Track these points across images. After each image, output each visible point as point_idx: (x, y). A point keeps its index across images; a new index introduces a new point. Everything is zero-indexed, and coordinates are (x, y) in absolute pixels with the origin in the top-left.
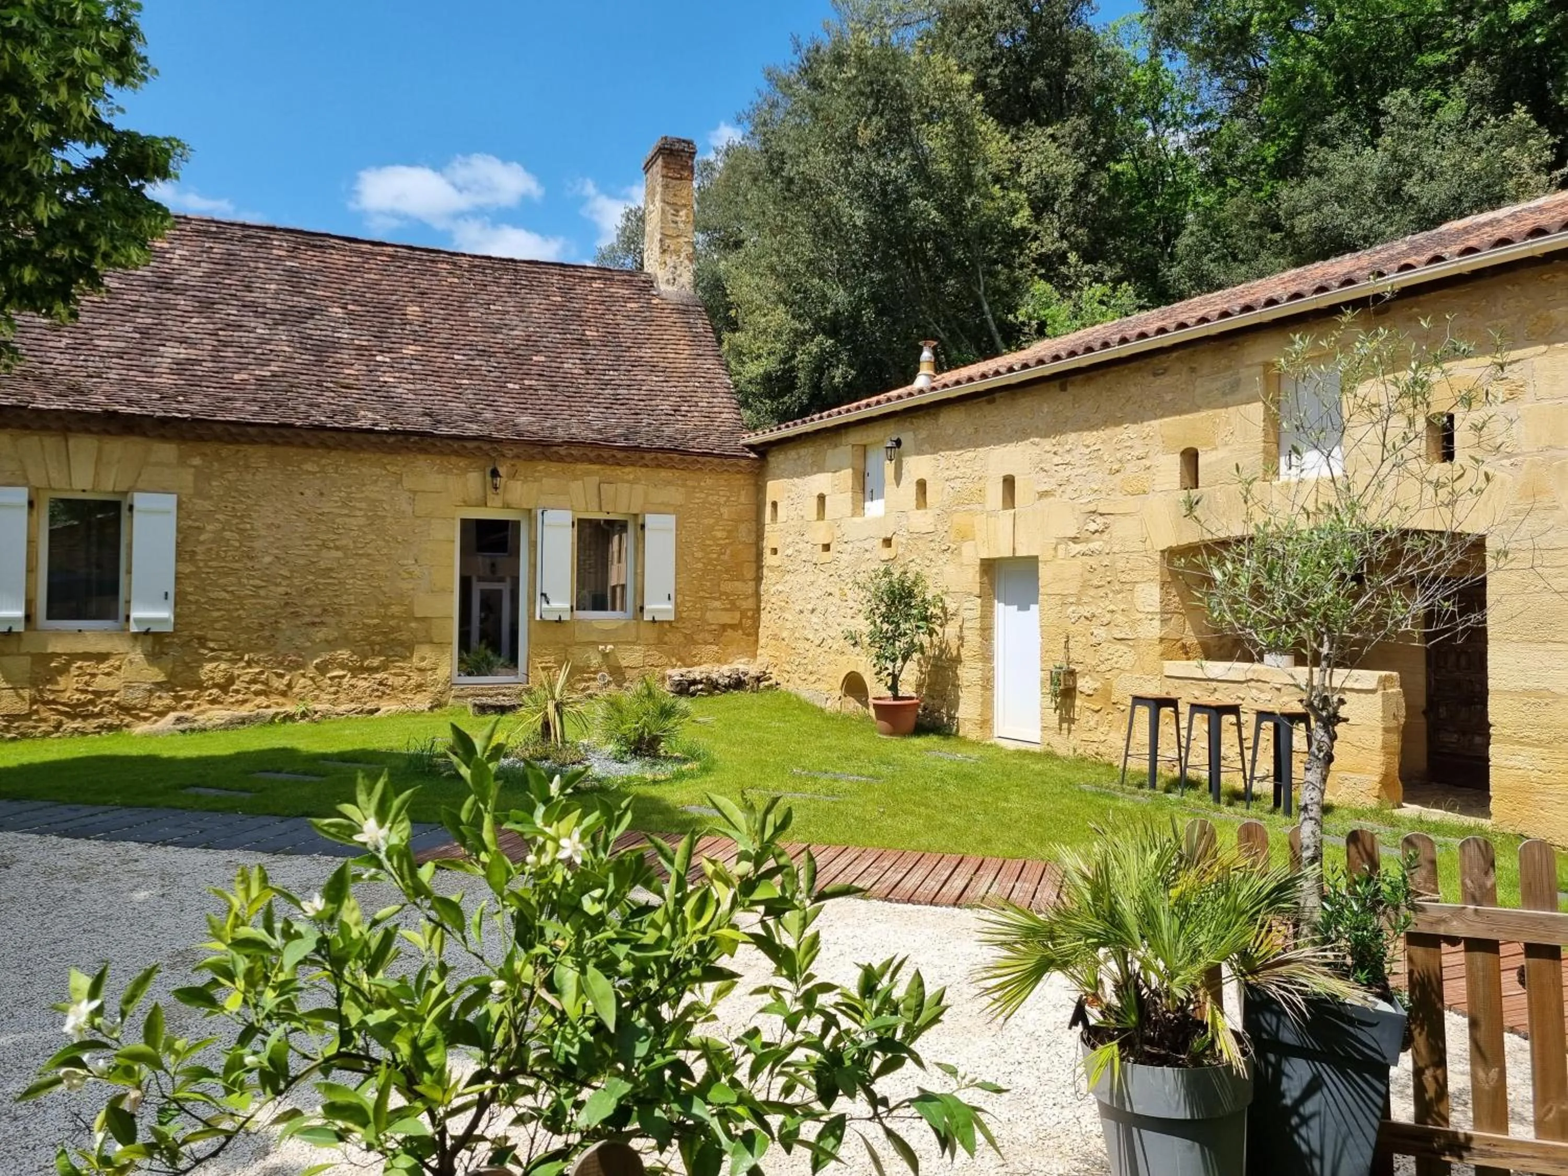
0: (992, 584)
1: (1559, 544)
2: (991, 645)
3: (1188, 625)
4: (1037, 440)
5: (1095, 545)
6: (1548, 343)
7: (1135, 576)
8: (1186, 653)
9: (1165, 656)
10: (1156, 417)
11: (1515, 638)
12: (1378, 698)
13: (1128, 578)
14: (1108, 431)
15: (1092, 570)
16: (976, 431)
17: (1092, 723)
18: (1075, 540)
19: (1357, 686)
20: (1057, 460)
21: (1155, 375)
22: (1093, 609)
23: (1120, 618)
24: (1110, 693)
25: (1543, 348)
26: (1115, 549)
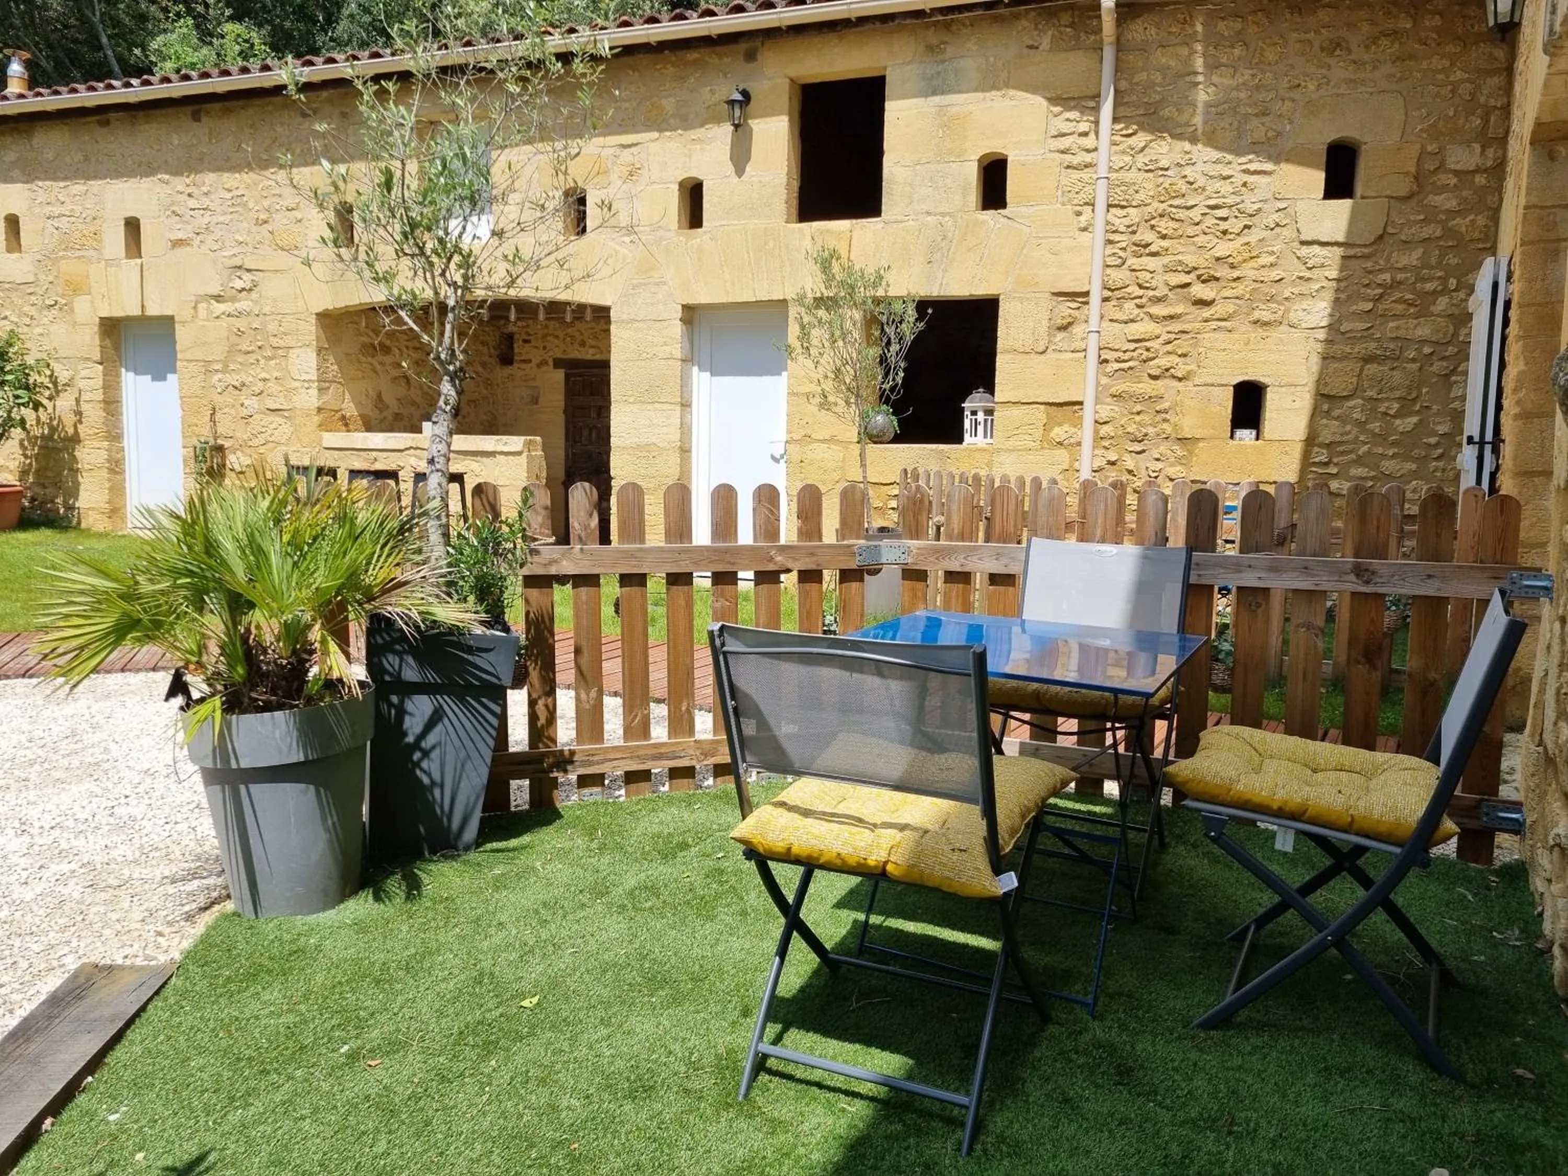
0: (117, 348)
1: (666, 316)
2: (119, 421)
3: (347, 396)
4: (166, 177)
6: (661, 131)
7: (288, 341)
8: (346, 425)
9: (324, 426)
10: (306, 164)
11: (631, 400)
12: (523, 459)
13: (282, 343)
14: (252, 175)
15: (240, 333)
16: (86, 158)
19: (506, 449)
20: (192, 203)
21: (304, 115)
22: (243, 377)
23: (273, 387)
24: (265, 469)
25: (655, 135)
26: (266, 310)
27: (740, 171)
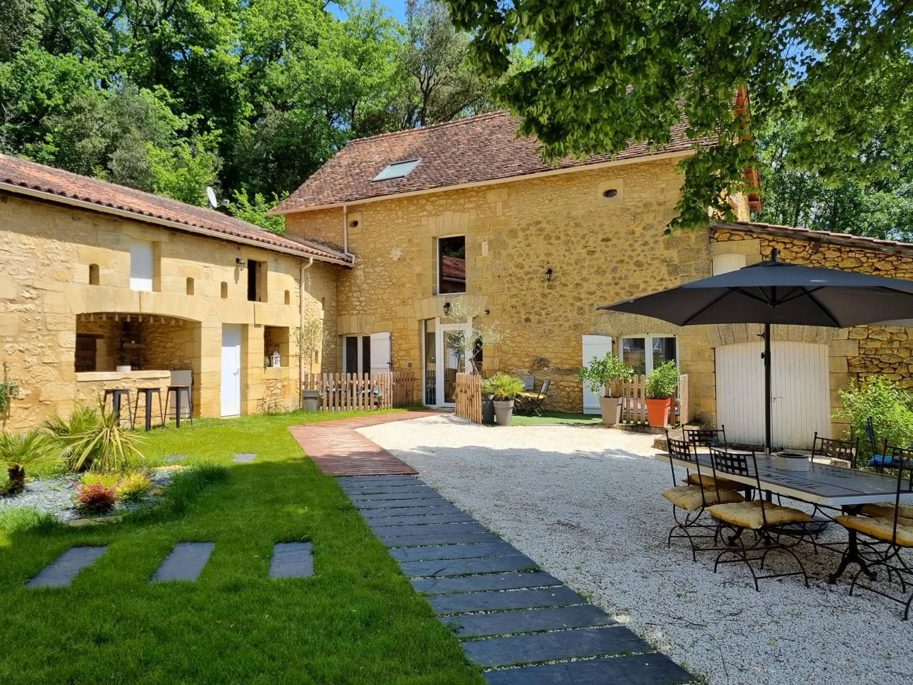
1: (218, 326)
5: (30, 306)
7: (59, 327)
9: (78, 371)
10: (74, 242)
11: (208, 355)
13: (54, 328)
14: (40, 239)
15: (27, 321)
17: (23, 416)
18: (12, 301)
21: (73, 218)
24: (40, 395)
26: (46, 310)
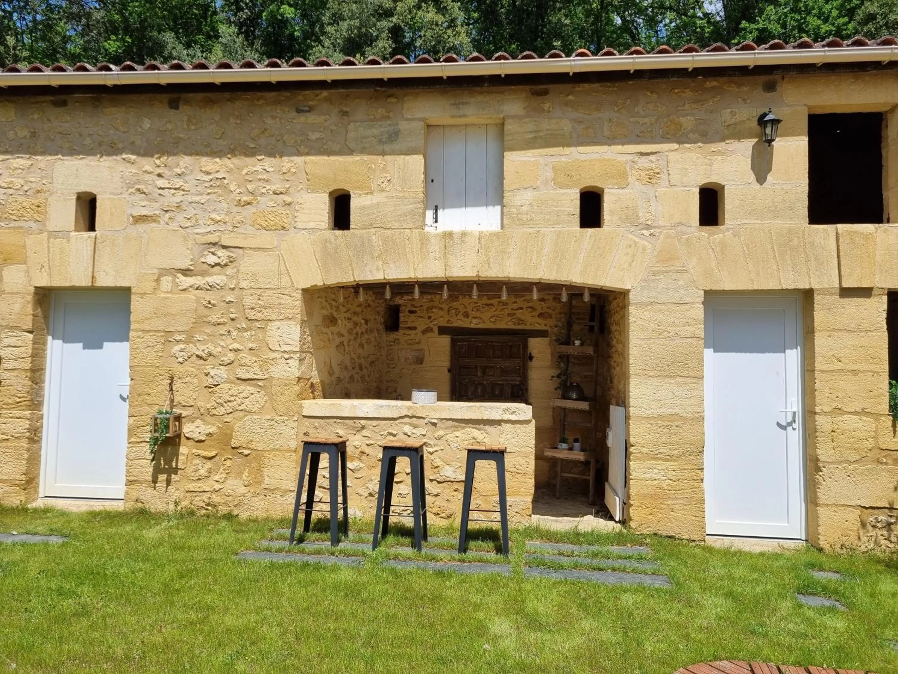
0: (46, 317)
1: (688, 300)
2: (41, 388)
3: (314, 365)
4: (133, 157)
5: (217, 279)
6: (679, 143)
7: (268, 314)
10: (299, 154)
11: (652, 374)
13: (259, 316)
14: (235, 160)
15: (210, 305)
17: (202, 472)
18: (186, 272)
20: (161, 183)
21: (299, 111)
22: (211, 347)
23: (248, 358)
24: (231, 437)
25: (675, 146)
26: (243, 284)
27: (761, 179)
